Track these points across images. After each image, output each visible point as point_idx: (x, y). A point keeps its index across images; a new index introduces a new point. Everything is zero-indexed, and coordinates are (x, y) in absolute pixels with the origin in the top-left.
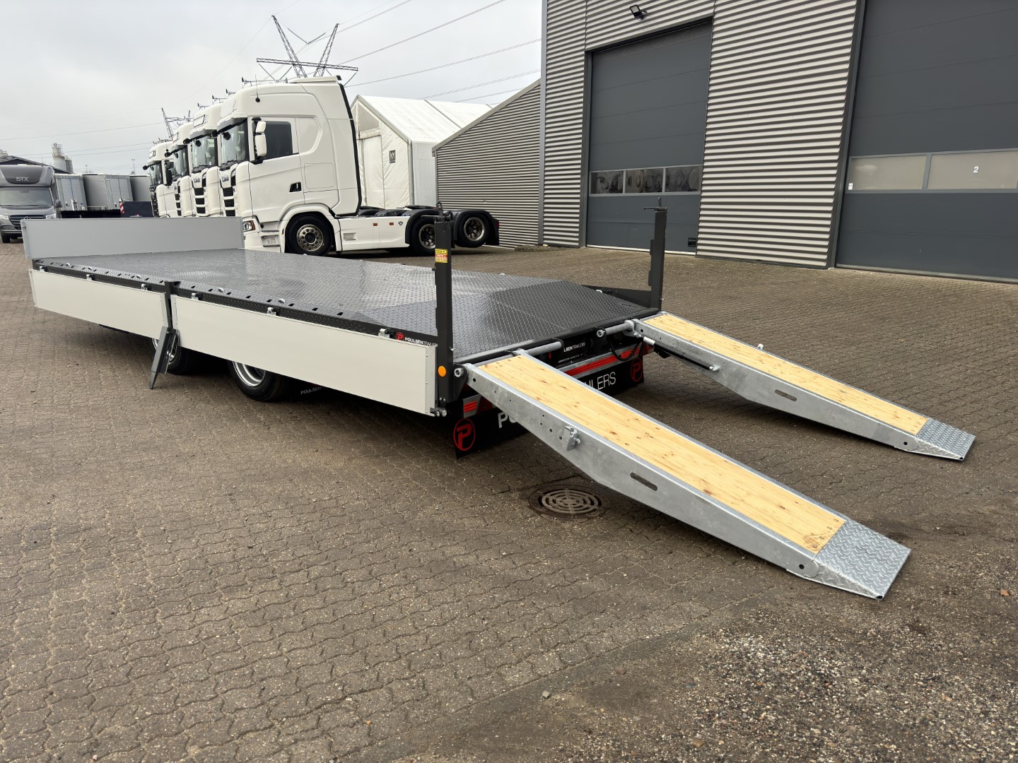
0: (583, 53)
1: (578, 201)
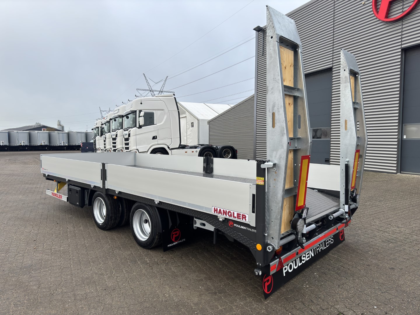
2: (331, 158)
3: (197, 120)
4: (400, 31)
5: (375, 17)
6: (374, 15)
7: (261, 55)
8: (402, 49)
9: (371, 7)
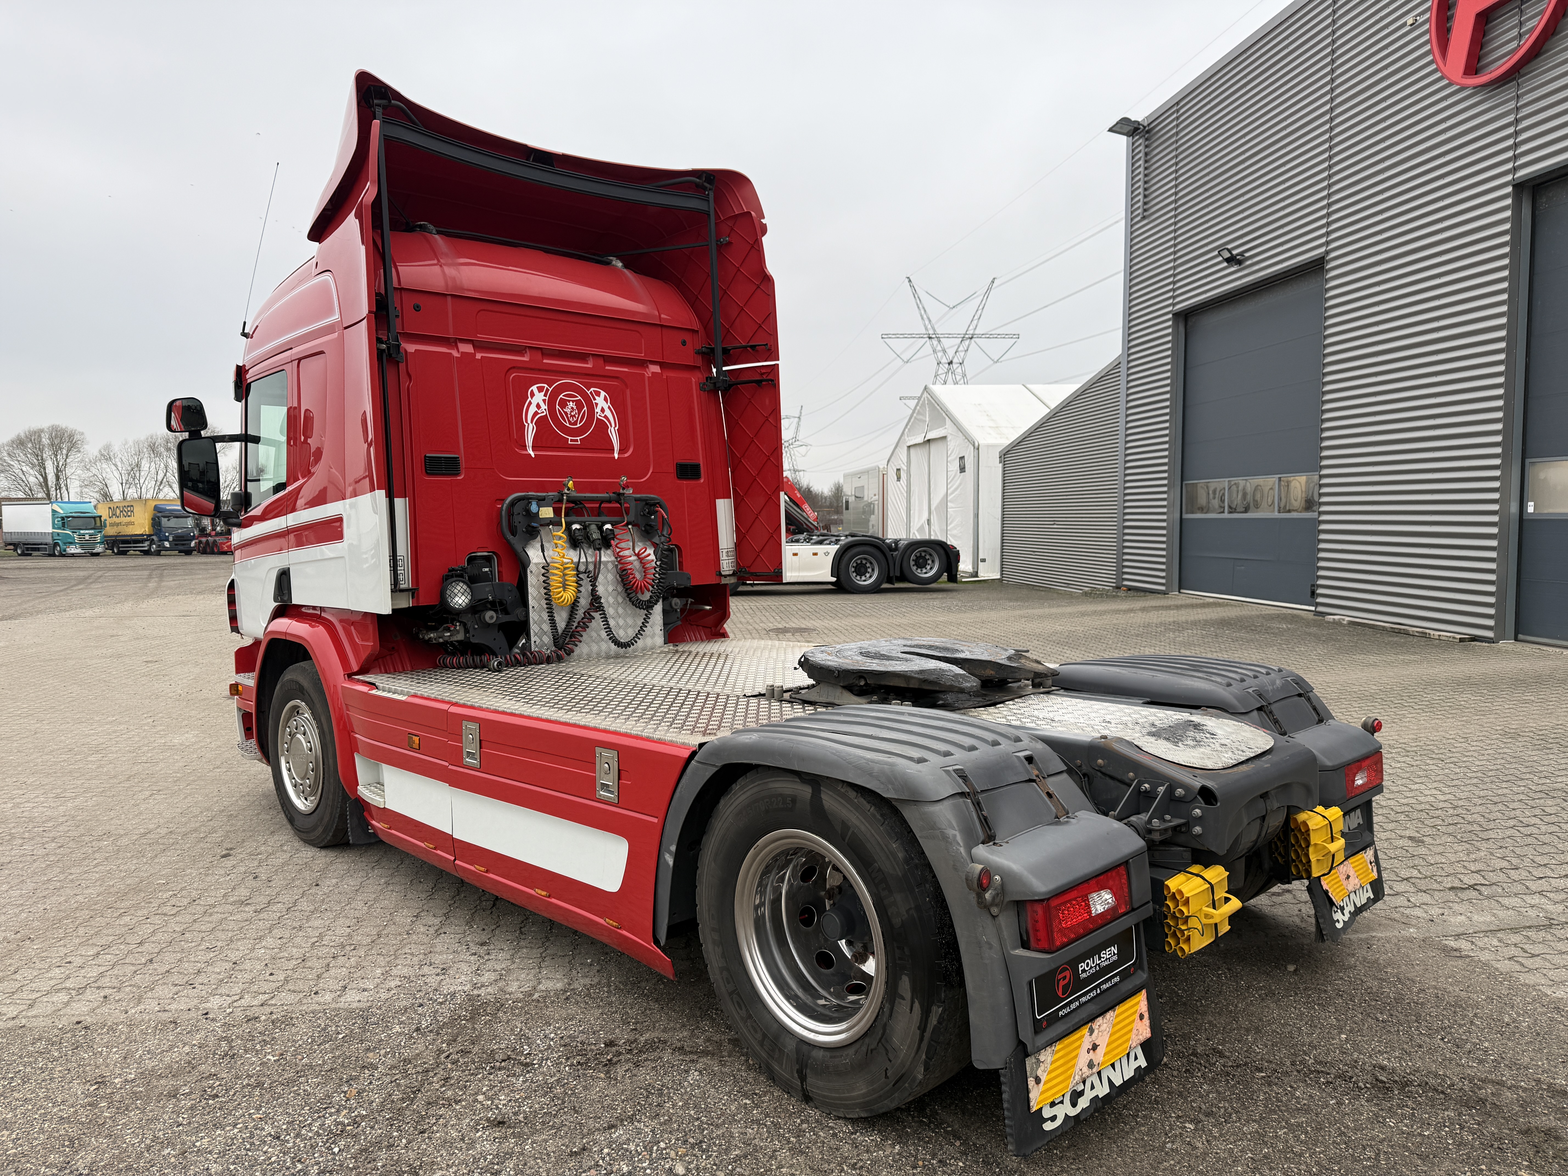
0: (1170, 316)
1: (1164, 524)
2: (1321, 582)
3: (974, 445)
4: (1511, 118)
5: (1439, 75)
6: (1434, 66)
7: (1139, 218)
8: (1514, 186)
9: (1427, 37)
